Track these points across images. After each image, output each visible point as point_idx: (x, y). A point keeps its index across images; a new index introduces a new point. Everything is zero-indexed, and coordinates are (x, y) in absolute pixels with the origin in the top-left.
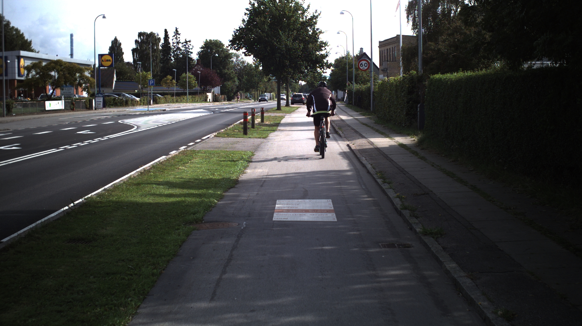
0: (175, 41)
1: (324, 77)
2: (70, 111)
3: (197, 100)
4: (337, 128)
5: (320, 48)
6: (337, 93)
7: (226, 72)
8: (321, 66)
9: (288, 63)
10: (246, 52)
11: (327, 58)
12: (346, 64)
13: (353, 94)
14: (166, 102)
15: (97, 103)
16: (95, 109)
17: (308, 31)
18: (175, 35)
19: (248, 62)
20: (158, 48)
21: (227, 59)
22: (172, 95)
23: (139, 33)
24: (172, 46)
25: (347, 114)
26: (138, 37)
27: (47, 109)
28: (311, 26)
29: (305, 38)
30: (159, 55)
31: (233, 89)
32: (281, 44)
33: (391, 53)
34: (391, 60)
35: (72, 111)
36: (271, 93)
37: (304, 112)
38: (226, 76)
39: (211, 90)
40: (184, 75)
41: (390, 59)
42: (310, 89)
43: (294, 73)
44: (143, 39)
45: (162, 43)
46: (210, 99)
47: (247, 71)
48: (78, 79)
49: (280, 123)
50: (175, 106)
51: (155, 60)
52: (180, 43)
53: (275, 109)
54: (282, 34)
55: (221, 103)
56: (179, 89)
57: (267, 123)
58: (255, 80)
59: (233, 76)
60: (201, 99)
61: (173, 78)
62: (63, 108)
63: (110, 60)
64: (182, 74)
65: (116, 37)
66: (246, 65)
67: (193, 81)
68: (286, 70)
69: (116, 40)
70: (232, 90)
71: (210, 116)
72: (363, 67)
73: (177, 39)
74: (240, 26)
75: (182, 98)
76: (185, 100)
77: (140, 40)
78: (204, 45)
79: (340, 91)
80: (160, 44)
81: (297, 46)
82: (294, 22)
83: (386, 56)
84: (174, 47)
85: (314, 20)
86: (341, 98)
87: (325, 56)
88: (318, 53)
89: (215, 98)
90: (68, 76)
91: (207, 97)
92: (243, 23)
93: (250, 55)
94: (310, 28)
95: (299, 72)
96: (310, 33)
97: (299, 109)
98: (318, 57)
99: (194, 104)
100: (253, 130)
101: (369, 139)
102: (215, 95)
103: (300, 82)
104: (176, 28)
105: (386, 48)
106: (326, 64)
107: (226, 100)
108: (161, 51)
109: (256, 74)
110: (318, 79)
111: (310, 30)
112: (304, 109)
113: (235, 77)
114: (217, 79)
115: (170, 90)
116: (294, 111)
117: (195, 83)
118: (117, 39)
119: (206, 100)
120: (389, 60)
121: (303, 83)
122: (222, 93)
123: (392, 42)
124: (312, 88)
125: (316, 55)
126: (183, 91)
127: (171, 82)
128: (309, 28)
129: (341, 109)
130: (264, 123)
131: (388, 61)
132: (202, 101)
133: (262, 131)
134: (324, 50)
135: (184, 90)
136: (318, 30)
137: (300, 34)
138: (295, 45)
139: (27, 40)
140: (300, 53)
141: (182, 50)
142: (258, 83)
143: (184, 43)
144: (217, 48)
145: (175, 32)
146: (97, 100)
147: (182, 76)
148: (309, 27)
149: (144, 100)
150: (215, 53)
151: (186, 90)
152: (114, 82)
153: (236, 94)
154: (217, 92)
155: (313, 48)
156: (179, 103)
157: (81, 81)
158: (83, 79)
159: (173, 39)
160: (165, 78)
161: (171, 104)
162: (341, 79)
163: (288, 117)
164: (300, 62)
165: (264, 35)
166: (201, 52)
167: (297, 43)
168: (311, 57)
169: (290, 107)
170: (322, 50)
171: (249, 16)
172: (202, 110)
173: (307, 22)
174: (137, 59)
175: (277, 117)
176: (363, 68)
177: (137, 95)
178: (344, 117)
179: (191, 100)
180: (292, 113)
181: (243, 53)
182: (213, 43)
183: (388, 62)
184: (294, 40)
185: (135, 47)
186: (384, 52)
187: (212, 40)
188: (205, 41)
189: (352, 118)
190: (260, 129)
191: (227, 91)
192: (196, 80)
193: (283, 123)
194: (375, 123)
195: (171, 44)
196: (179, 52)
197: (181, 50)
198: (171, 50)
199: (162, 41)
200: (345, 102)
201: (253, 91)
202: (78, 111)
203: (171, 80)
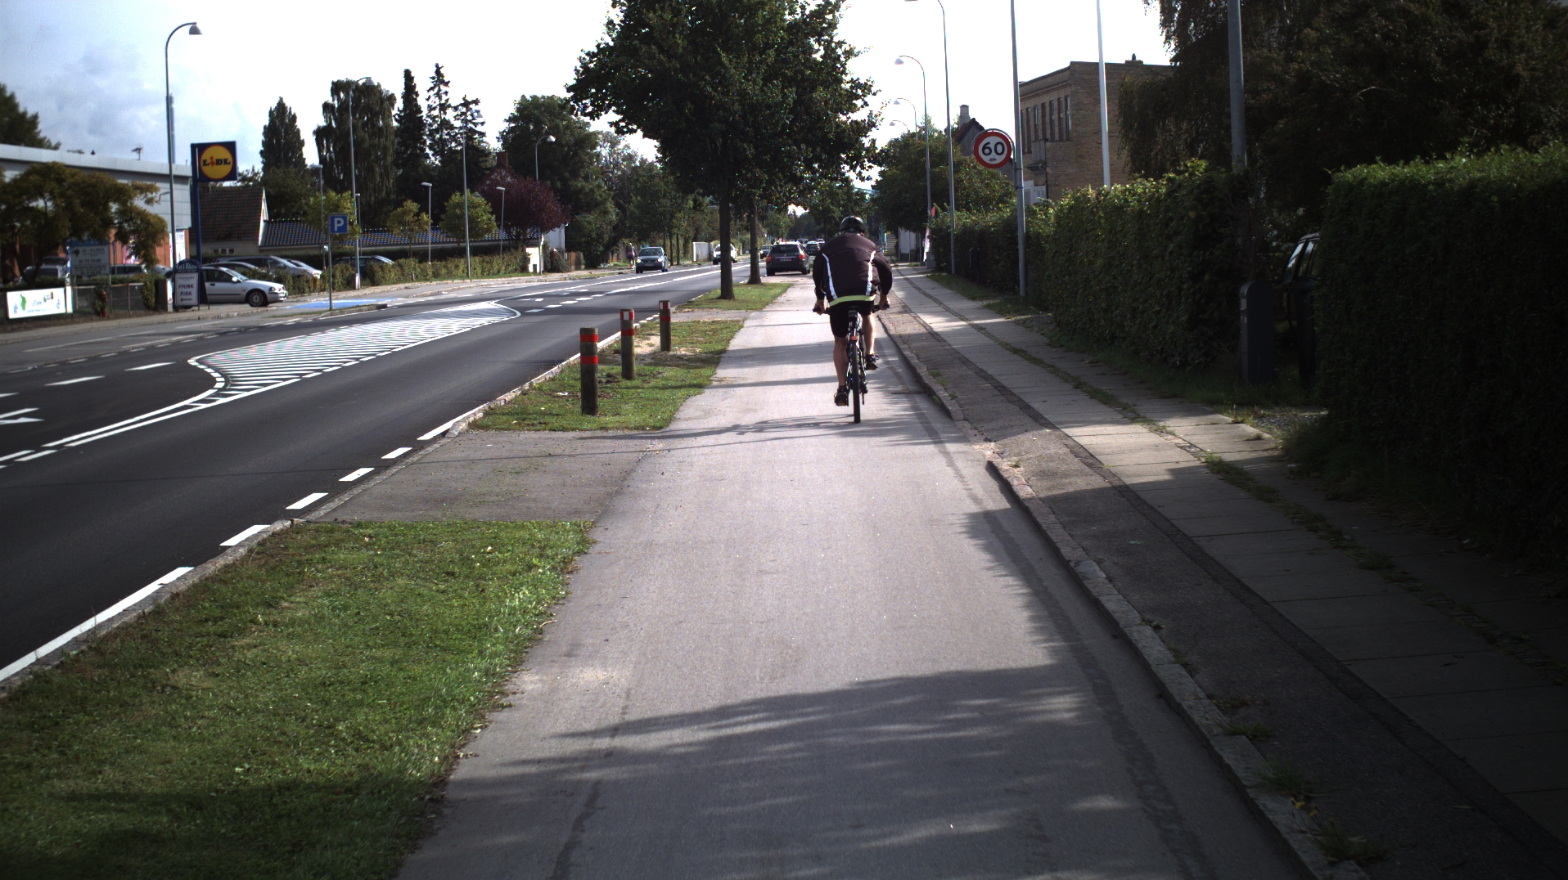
0: (434, 101)
1: (857, 193)
2: (92, 320)
3: (496, 268)
4: (923, 371)
5: (848, 101)
6: (897, 238)
7: (580, 185)
8: (852, 159)
9: (750, 152)
10: (621, 121)
11: (873, 134)
12: (922, 153)
13: (952, 241)
14: (403, 277)
15: (179, 291)
16: (176, 308)
17: (811, 50)
18: (435, 86)
19: (645, 158)
20: (388, 126)
21: (583, 148)
22: (422, 257)
23: (333, 83)
24: (428, 116)
25: (940, 309)
26: (332, 95)
27: (12, 315)
28: (819, 34)
29: (802, 73)
30: (393, 144)
31: (603, 233)
32: (728, 92)
33: (1055, 117)
34: (1057, 137)
35: (100, 320)
36: (711, 241)
37: (805, 302)
38: (580, 196)
39: (539, 239)
40: (456, 198)
41: (1052, 134)
42: (818, 227)
43: (770, 183)
44: (345, 100)
45: (399, 110)
46: (535, 266)
47: (640, 183)
48: (116, 221)
49: (724, 351)
50: (424, 290)
51: (381, 160)
52: (449, 106)
53: (716, 296)
54: (730, 61)
55: (565, 275)
56: (442, 237)
57: (683, 351)
58: (664, 206)
59: (601, 196)
60: (509, 265)
61: (424, 209)
62: (70, 310)
63: (226, 160)
64: (450, 195)
65: (281, 99)
66: (638, 164)
67: (482, 215)
68: (747, 174)
69: (281, 105)
70: (600, 236)
71: (507, 328)
72: (991, 156)
73: (440, 98)
74: (600, 41)
75: (451, 265)
76: (460, 271)
77: (336, 102)
78: (518, 110)
79: (908, 233)
80: (394, 112)
81: (777, 95)
82: (768, 21)
83: (1040, 127)
84: (433, 118)
85: (829, 17)
86: (911, 251)
87: (864, 127)
88: (843, 118)
89: (552, 262)
90: (82, 210)
91: (526, 259)
92: (608, 33)
93: (632, 131)
94: (816, 41)
95: (785, 177)
96: (818, 57)
97: (789, 290)
98: (844, 131)
99: (485, 282)
100: (628, 388)
101: (1067, 431)
102: (552, 253)
103: (791, 208)
104: (437, 66)
105: (1038, 101)
106: (868, 150)
107: (583, 267)
108: (398, 132)
109: (665, 191)
110: (843, 200)
111: (816, 46)
112: (804, 289)
113: (606, 200)
114: (554, 206)
115: (415, 244)
116: (772, 300)
117: (489, 219)
118: (284, 105)
119: (523, 269)
120: (1048, 137)
121: (800, 211)
122: (570, 246)
123: (1058, 84)
124: (825, 225)
125: (838, 125)
126: (456, 245)
127: (416, 218)
128: (812, 41)
129: (918, 289)
130: (671, 353)
131: (1046, 140)
132: (512, 272)
133: (660, 388)
134: (862, 107)
135: (458, 242)
136: (841, 47)
137: (785, 61)
138: (772, 93)
139: (25, 113)
140: (788, 119)
141: (456, 128)
142: (672, 216)
143: (460, 107)
144: (553, 121)
145: (433, 78)
146: (179, 282)
147: (450, 202)
148: (813, 37)
149: (334, 276)
150: (548, 134)
151: (465, 242)
152: (262, 225)
153: (610, 247)
154: (557, 245)
155: (826, 103)
156: (444, 279)
157: (126, 225)
158: (131, 219)
159: (429, 97)
160: (399, 210)
161: (417, 284)
162: (908, 195)
163: (755, 323)
164: (790, 146)
165: (674, 66)
166: (508, 133)
167: (777, 86)
168: (821, 129)
169: (762, 284)
170: (853, 109)
171: (624, 8)
172: (491, 305)
173: (807, 24)
174: (330, 157)
175: (718, 327)
176: (991, 160)
177: (316, 263)
178: (938, 323)
179: (479, 271)
180: (768, 308)
181: (611, 126)
182: (543, 104)
183: (1048, 143)
184: (767, 80)
185: (324, 124)
186: (1032, 114)
187: (540, 95)
188: (519, 99)
189: (964, 323)
190: (653, 382)
191: (584, 239)
192: (492, 213)
193: (736, 348)
194: (1051, 344)
195: (425, 111)
196: (447, 135)
197: (452, 127)
198: (424, 130)
199: (399, 104)
200: (923, 264)
201: (660, 238)
202: (117, 317)
203: (417, 214)
